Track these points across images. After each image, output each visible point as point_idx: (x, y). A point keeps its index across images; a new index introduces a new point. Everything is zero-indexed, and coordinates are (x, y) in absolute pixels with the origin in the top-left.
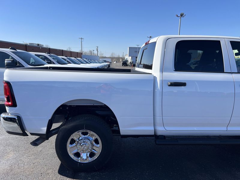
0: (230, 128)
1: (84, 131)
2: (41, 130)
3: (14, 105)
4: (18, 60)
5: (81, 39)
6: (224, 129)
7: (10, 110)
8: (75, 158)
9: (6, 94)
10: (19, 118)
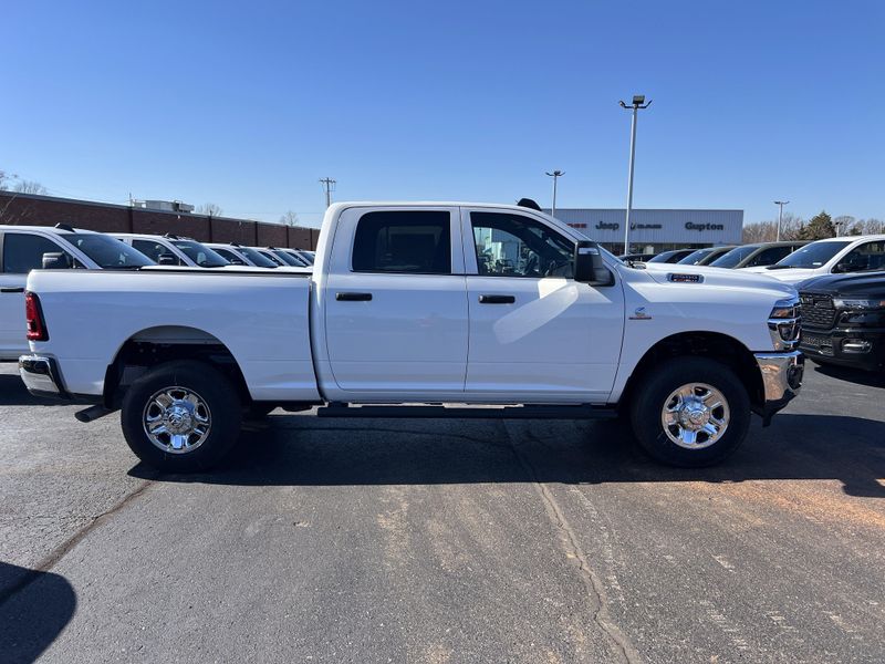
0: (469, 386)
1: (176, 389)
2: (94, 387)
3: (44, 337)
4: (74, 256)
5: (328, 181)
6: (460, 386)
7: (36, 347)
8: (160, 444)
9: (29, 317)
10: (53, 361)
